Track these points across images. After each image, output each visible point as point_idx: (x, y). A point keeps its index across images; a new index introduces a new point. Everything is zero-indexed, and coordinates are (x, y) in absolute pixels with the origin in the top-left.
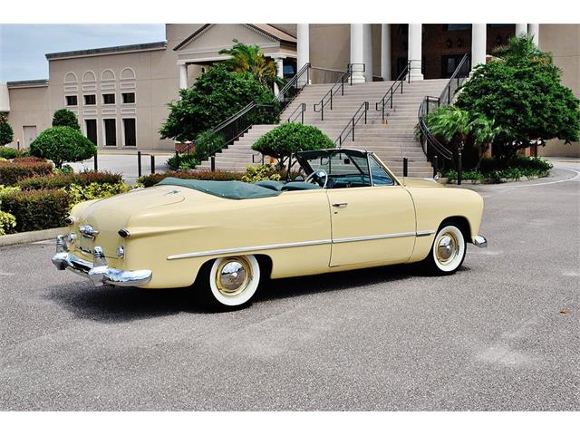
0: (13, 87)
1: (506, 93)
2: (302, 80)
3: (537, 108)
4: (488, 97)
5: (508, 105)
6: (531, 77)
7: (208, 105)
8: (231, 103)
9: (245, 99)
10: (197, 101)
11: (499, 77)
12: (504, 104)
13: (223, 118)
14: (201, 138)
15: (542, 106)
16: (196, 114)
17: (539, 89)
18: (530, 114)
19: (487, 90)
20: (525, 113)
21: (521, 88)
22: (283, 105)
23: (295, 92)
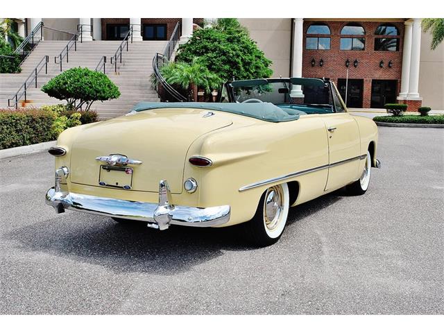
1: (224, 54)
3: (246, 64)
4: (209, 55)
5: (225, 62)
6: (238, 41)
11: (215, 40)
12: (222, 61)
15: (249, 64)
17: (246, 51)
18: (242, 69)
19: (207, 50)
20: (238, 69)
21: (234, 50)
22: (23, 57)
23: (30, 47)
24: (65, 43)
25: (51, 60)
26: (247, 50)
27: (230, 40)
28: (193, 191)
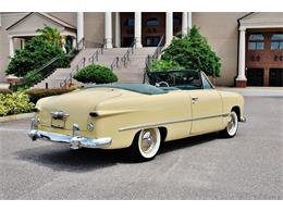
1: (189, 54)
2: (81, 46)
3: (203, 60)
4: (179, 55)
5: (189, 59)
6: (199, 46)
7: (32, 57)
8: (45, 57)
9: (53, 55)
10: (26, 55)
11: (184, 46)
12: (187, 59)
13: (41, 64)
16: (26, 62)
18: (200, 63)
19: (178, 52)
20: (198, 63)
21: (195, 51)
22: (71, 59)
23: (76, 52)
24: (95, 50)
25: (87, 60)
26: (204, 51)
27: (193, 46)
28: (91, 130)
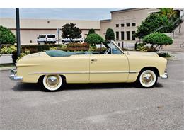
0: (101, 22)
7: (148, 27)
8: (156, 26)
9: (161, 24)
10: (145, 25)
14: (146, 38)
16: (144, 29)
